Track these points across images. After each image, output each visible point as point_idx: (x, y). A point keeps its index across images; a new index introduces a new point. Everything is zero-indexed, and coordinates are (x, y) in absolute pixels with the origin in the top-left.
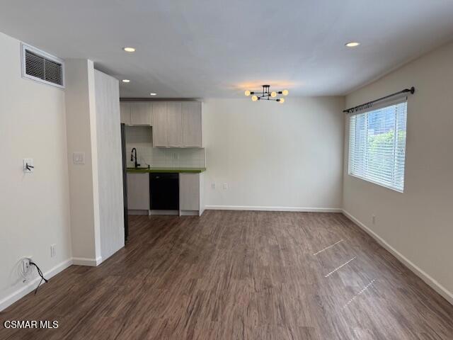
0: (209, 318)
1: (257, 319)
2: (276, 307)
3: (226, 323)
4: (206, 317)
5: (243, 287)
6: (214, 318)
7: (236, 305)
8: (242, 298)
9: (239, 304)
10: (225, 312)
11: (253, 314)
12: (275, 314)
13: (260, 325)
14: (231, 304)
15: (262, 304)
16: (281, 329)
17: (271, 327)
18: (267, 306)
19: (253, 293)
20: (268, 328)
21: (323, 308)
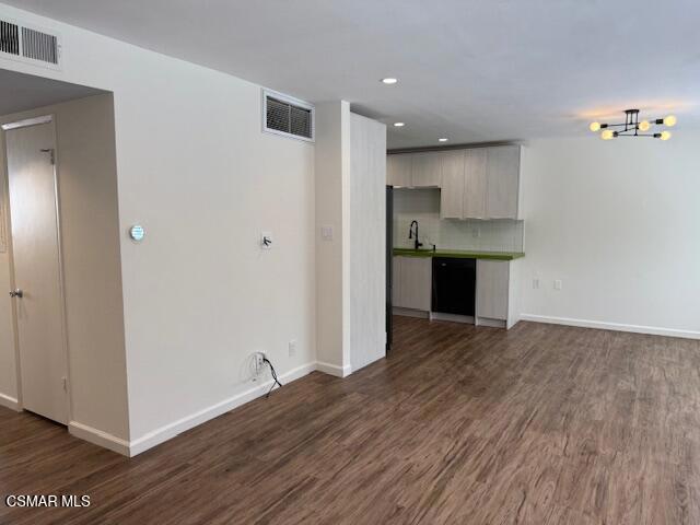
0: (473, 477)
1: (550, 496)
2: (592, 485)
3: (497, 488)
5: (544, 444)
6: (482, 477)
8: (536, 459)
9: (529, 467)
10: (501, 474)
11: (546, 485)
12: (586, 495)
13: (552, 505)
14: (515, 464)
15: (567, 476)
16: (587, 518)
17: (571, 512)
18: (575, 480)
19: (558, 457)
20: (566, 512)
21: (683, 508)
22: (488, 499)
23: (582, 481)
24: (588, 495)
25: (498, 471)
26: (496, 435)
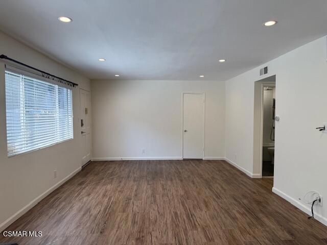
0: (179, 213)
1: (151, 214)
2: (137, 222)
3: (168, 211)
4: (181, 213)
6: (176, 214)
7: (165, 221)
8: (162, 226)
9: (163, 222)
10: (171, 217)
11: (153, 217)
12: (139, 218)
13: (149, 211)
14: (168, 222)
15: (147, 223)
16: (138, 211)
17: (143, 211)
18: (144, 222)
19: (153, 231)
20: (145, 211)
21: (105, 223)
22: (169, 208)
23: (141, 223)
24: (138, 219)
25: (172, 217)
26: (187, 235)
